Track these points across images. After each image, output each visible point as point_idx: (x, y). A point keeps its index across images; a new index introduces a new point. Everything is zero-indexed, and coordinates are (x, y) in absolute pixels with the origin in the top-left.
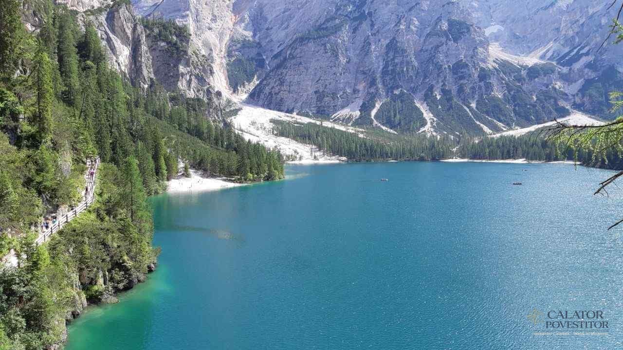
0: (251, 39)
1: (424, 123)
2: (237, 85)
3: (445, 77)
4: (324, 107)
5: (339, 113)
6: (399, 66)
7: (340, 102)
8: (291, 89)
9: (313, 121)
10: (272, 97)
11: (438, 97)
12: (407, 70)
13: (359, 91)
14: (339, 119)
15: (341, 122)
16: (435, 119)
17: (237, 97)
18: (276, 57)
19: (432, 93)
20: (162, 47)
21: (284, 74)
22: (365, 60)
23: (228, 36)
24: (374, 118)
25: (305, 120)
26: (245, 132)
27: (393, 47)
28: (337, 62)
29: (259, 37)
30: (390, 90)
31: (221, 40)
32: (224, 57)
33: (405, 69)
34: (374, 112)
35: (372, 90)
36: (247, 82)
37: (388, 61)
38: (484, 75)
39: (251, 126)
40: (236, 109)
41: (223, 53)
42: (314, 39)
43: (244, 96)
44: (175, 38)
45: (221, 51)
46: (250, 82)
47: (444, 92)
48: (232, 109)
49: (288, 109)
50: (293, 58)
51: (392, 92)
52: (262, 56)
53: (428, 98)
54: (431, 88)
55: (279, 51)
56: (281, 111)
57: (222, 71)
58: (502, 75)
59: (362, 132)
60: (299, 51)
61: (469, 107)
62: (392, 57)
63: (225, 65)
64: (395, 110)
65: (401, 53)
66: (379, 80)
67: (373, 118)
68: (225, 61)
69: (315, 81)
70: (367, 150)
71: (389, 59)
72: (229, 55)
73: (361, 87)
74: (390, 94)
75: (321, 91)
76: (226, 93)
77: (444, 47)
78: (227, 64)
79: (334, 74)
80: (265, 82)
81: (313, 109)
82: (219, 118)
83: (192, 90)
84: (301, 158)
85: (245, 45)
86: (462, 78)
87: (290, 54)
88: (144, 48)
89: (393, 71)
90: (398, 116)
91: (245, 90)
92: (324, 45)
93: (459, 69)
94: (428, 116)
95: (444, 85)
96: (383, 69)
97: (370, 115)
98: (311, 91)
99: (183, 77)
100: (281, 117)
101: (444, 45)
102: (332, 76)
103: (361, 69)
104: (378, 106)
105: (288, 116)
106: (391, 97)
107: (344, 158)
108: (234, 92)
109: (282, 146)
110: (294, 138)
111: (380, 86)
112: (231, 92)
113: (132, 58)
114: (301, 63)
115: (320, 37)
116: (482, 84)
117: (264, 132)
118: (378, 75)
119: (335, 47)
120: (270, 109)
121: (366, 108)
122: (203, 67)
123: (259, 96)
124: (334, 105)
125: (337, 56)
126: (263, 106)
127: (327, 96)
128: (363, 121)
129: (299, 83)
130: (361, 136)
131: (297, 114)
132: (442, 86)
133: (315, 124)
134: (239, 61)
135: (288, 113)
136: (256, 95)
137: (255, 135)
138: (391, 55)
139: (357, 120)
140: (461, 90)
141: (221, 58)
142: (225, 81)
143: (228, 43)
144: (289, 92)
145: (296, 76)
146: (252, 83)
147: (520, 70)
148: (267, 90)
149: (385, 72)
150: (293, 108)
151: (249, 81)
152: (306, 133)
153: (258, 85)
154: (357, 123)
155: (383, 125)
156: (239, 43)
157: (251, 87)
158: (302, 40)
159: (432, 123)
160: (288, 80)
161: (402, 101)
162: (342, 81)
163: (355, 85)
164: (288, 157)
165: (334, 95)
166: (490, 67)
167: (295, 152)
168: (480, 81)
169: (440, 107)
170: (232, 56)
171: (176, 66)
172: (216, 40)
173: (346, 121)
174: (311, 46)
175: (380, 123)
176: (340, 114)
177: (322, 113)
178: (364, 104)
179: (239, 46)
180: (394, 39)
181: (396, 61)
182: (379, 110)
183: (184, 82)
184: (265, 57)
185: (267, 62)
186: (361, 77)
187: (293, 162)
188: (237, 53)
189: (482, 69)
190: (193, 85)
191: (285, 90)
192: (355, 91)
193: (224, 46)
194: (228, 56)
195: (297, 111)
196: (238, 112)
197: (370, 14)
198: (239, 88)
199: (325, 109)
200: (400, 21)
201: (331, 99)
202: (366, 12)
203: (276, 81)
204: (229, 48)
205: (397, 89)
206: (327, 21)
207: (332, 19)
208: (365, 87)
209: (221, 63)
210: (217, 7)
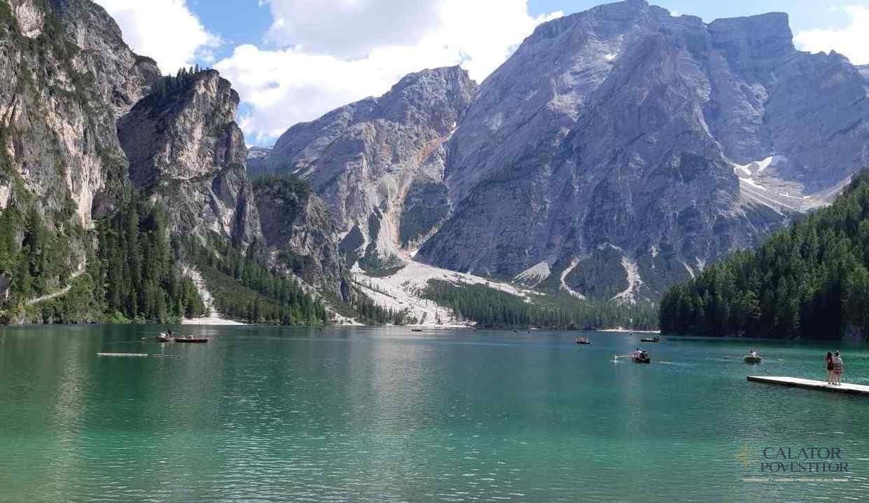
0: (438, 182)
1: (624, 285)
2: (408, 238)
3: (667, 228)
4: (506, 265)
5: (524, 272)
6: (608, 214)
7: (527, 259)
8: (469, 242)
9: (484, 281)
10: (444, 252)
11: (654, 254)
12: (618, 219)
13: (554, 246)
14: (522, 280)
15: (522, 283)
16: (641, 282)
17: (405, 252)
19: (646, 248)
20: (279, 204)
21: (461, 225)
22: (566, 206)
23: (411, 178)
24: (564, 279)
25: (476, 280)
27: (604, 190)
28: (527, 210)
29: (450, 178)
30: (592, 244)
31: (401, 185)
32: (401, 204)
33: (615, 218)
34: (565, 273)
35: (569, 245)
36: (422, 233)
37: (595, 208)
38: (721, 226)
39: (400, 286)
40: (397, 267)
42: (500, 182)
43: (414, 253)
44: (293, 194)
45: (398, 197)
46: (426, 234)
47: (664, 248)
48: (393, 266)
49: (461, 268)
51: (595, 247)
53: (641, 256)
54: (647, 244)
57: (395, 222)
58: (749, 225)
59: (532, 296)
60: (481, 197)
61: (693, 267)
62: (600, 203)
63: (399, 215)
65: (612, 197)
66: (579, 232)
67: (562, 279)
68: (400, 209)
69: (500, 232)
71: (596, 206)
72: (407, 201)
73: (556, 240)
74: (592, 249)
75: (504, 245)
76: (393, 248)
77: (671, 190)
78: (402, 214)
79: (524, 224)
81: (492, 267)
83: (306, 247)
86: (689, 229)
88: (249, 207)
89: (600, 220)
90: (594, 277)
91: (416, 244)
92: (514, 189)
93: (687, 219)
94: (633, 276)
95: (664, 238)
96: (587, 217)
97: (560, 276)
98: (493, 245)
99: (296, 235)
100: (446, 277)
101: (671, 187)
102: (520, 228)
103: (560, 217)
104: (574, 264)
105: (455, 275)
106: (594, 253)
107: (474, 323)
108: (403, 246)
111: (581, 239)
112: (400, 246)
114: (482, 212)
115: (508, 180)
116: (716, 238)
118: (579, 226)
119: (528, 192)
120: (441, 267)
121: (556, 268)
122: (324, 223)
123: (430, 251)
124: (520, 262)
125: (528, 203)
126: (433, 264)
127: (512, 251)
128: (548, 283)
129: (478, 236)
131: (471, 273)
132: (662, 239)
134: (418, 209)
135: (462, 272)
136: (427, 250)
138: (598, 200)
139: (542, 281)
140: (686, 246)
141: (397, 205)
142: (396, 234)
143: (408, 188)
144: (465, 246)
145: (475, 227)
147: (782, 218)
148: (440, 245)
149: (589, 222)
150: (469, 266)
151: (424, 233)
154: (541, 284)
155: (572, 288)
156: (421, 187)
157: (422, 240)
158: (487, 183)
159: (634, 287)
160: (466, 232)
161: (606, 259)
162: (533, 232)
163: (550, 238)
165: (520, 250)
166: (733, 214)
168: (716, 233)
169: (653, 267)
170: (411, 203)
171: (290, 223)
172: (395, 185)
173: (529, 282)
174: (498, 191)
175: (569, 285)
176: (526, 274)
177: (504, 274)
178: (556, 264)
179: (421, 190)
180: (605, 179)
181: (605, 208)
182: (573, 269)
183: (298, 239)
186: (558, 227)
188: (417, 200)
189: (721, 218)
190: (309, 241)
191: (460, 245)
192: (550, 246)
193: (403, 192)
194: (405, 203)
195: (473, 270)
196: (397, 270)
197: (579, 149)
198: (409, 242)
199: (509, 267)
200: (617, 156)
201: (516, 255)
202: (574, 147)
203: (452, 234)
204: (408, 194)
205: (603, 243)
206: (522, 159)
207: (529, 156)
208: (561, 240)
209: (396, 212)
210: (401, 144)
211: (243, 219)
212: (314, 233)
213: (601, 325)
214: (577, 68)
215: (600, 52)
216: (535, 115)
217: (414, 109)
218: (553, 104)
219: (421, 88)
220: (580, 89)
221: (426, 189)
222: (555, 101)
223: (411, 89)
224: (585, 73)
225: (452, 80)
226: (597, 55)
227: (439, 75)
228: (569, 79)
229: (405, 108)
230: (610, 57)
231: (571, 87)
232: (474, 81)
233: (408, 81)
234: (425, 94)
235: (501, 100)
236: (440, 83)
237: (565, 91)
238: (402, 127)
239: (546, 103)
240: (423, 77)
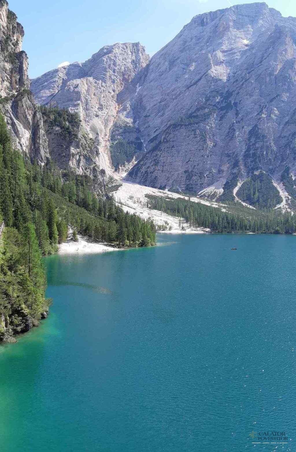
0: (131, 125)
1: (279, 200)
2: (118, 164)
4: (192, 185)
5: (205, 190)
6: (259, 150)
7: (206, 180)
8: (164, 169)
9: (182, 197)
10: (147, 175)
11: (293, 178)
12: (267, 154)
13: (223, 171)
14: (205, 195)
15: (206, 198)
16: (290, 197)
17: (118, 175)
18: (152, 141)
19: (288, 175)
20: (56, 131)
21: (158, 156)
22: (230, 144)
23: (112, 122)
24: (236, 195)
25: (176, 196)
26: (124, 205)
27: (254, 133)
28: (205, 147)
29: (138, 123)
30: (250, 170)
31: (106, 126)
32: (109, 140)
33: (265, 153)
34: (235, 190)
35: (235, 171)
36: (127, 162)
37: (250, 146)
39: (129, 200)
40: (117, 185)
41: (107, 137)
42: (185, 125)
43: (124, 174)
44: (67, 123)
45: (106, 135)
46: (130, 162)
48: (114, 184)
49: (161, 186)
50: (167, 142)
51: (253, 173)
52: (140, 140)
53: (285, 179)
55: (154, 136)
56: (155, 188)
57: (106, 152)
59: (224, 207)
60: (171, 136)
62: (254, 142)
63: (109, 147)
64: (254, 189)
65: (261, 138)
66: (241, 162)
67: (234, 195)
68: (109, 144)
69: (185, 162)
70: (228, 223)
71: (251, 144)
72: (113, 138)
73: (225, 168)
74: (250, 174)
75: (190, 171)
76: (109, 171)
78: (111, 147)
79: (202, 156)
80: (142, 163)
81: (182, 186)
82: (102, 192)
83: (80, 168)
84: (170, 229)
85: (126, 130)
87: (165, 138)
88: (42, 132)
89: (254, 154)
90: (257, 194)
91: (125, 169)
92: (194, 130)
94: (283, 193)
96: (245, 152)
97: (232, 193)
98: (182, 170)
99: (73, 157)
100: (155, 193)
102: (200, 158)
103: (226, 152)
104: (239, 185)
105: (160, 192)
106: (252, 176)
107: (208, 230)
108: (116, 170)
109: (155, 218)
110: (165, 211)
111: (242, 167)
112: (113, 170)
113: (32, 140)
114: (173, 147)
115: (190, 124)
117: (140, 205)
118: (241, 158)
119: (204, 133)
120: (146, 186)
121: (228, 186)
122: (91, 148)
123: (136, 174)
124: (200, 183)
125: (205, 140)
126: (140, 183)
127: (195, 175)
128: (226, 197)
129: (171, 164)
130: (224, 210)
131: (169, 191)
133: (184, 199)
134: (120, 144)
135: (161, 189)
136: (134, 173)
137: (132, 208)
138: (253, 140)
139: (220, 196)
141: (106, 141)
142: (108, 161)
143: (112, 129)
144: (162, 171)
145: (169, 158)
146: (131, 163)
148: (143, 170)
149: (246, 156)
150: (165, 185)
151: (129, 161)
152: (176, 207)
153: (136, 165)
154: (221, 199)
155: (244, 201)
156: (121, 128)
157: (130, 166)
158: (175, 126)
159: (287, 201)
160: (162, 161)
161: (261, 181)
162: (209, 162)
163: (220, 166)
164: (160, 227)
165: (201, 175)
167: (166, 223)
169: (295, 187)
170: (115, 140)
171: (68, 148)
172: (102, 126)
173: (211, 197)
174: (183, 132)
175: (240, 199)
176: (206, 192)
177: (190, 190)
178: (227, 183)
179: (121, 130)
180: (256, 126)
181: (257, 145)
182: (240, 188)
183: (74, 161)
184: (142, 141)
185: (145, 145)
186: (226, 159)
187: (163, 232)
188: (119, 137)
190: (82, 164)
191: (159, 170)
192: (220, 171)
193: (108, 131)
194: (111, 139)
195: (169, 188)
196: (118, 188)
197: (235, 104)
198: (120, 167)
199: (193, 186)
200: (262, 110)
201: (199, 178)
202: (233, 102)
203: (151, 162)
204: (112, 133)
205: (257, 170)
206: (198, 110)
207: (202, 108)
208: (228, 168)
209: (106, 146)
210: (103, 97)
211: (38, 141)
212: (85, 157)
214: (224, 48)
215: (239, 37)
216: (200, 79)
217: (111, 72)
218: (212, 72)
219: (115, 57)
220: (229, 63)
221: (125, 130)
222: (213, 69)
223: (108, 56)
224: (230, 52)
225: (135, 53)
226: (238, 40)
227: (127, 47)
228: (220, 55)
229: (105, 70)
230: (246, 42)
231: (222, 61)
232: (148, 55)
233: (105, 51)
234: (118, 62)
235: (170, 69)
236: (127, 54)
237: (219, 63)
238: (103, 84)
239: (207, 71)
240: (116, 49)
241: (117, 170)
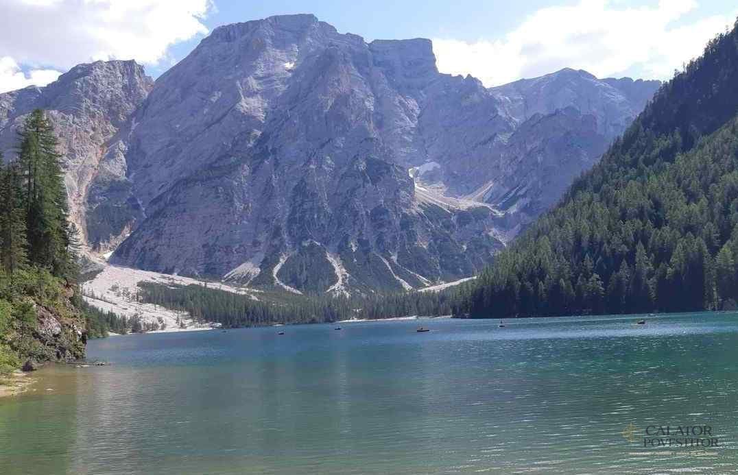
0: (123, 178)
1: (334, 280)
2: (98, 239)
3: (362, 225)
4: (214, 264)
5: (234, 270)
6: (309, 213)
7: (235, 257)
8: (172, 243)
9: (196, 282)
10: (145, 253)
11: (354, 249)
12: (318, 217)
13: (260, 243)
14: (233, 278)
15: (235, 282)
16: (348, 275)
17: (98, 255)
18: (154, 202)
19: (347, 244)
21: (162, 225)
22: (268, 205)
23: (91, 175)
24: (277, 276)
25: (187, 281)
26: (97, 299)
27: (301, 191)
28: (232, 209)
29: (135, 176)
30: (297, 241)
31: (80, 182)
32: (84, 203)
33: (316, 216)
34: (276, 269)
35: (276, 242)
36: (113, 234)
37: (296, 207)
38: (407, 223)
39: (110, 292)
40: (95, 271)
41: (81, 198)
42: (202, 181)
43: (108, 255)
45: (80, 195)
46: (118, 235)
47: (361, 242)
48: (89, 270)
49: (167, 268)
50: (175, 204)
51: (300, 244)
52: (137, 201)
53: (342, 251)
54: (346, 239)
55: (160, 194)
56: (157, 271)
57: (80, 222)
58: (427, 221)
59: (255, 294)
60: (182, 195)
61: (389, 260)
62: (300, 202)
63: (84, 214)
64: (301, 266)
65: (310, 197)
66: (284, 229)
67: (274, 276)
68: (84, 208)
69: (204, 232)
70: (248, 314)
71: (297, 205)
72: (91, 199)
73: (262, 238)
74: (297, 246)
75: (211, 244)
76: (84, 251)
77: (362, 190)
78: (87, 213)
79: (228, 223)
80: (136, 235)
81: (200, 267)
84: (163, 327)
85: (115, 187)
86: (381, 226)
87: (171, 199)
89: (302, 218)
90: (305, 272)
91: (110, 246)
92: (216, 188)
93: (378, 216)
94: (339, 271)
95: (361, 234)
96: (290, 215)
97: (271, 272)
98: (198, 244)
100: (154, 279)
101: (362, 188)
102: (225, 226)
103: (263, 216)
104: (282, 261)
105: (164, 278)
106: (300, 250)
107: (219, 324)
108: (94, 248)
109: (145, 314)
110: (163, 304)
111: (285, 236)
112: (90, 248)
114: (184, 211)
115: (209, 178)
116: (404, 232)
117: (125, 298)
118: (283, 225)
119: (230, 191)
121: (267, 265)
123: (128, 252)
124: (228, 261)
125: (231, 201)
126: (132, 266)
127: (219, 251)
128: (263, 280)
129: (182, 235)
130: (254, 298)
131: (178, 275)
132: (359, 236)
133: (199, 287)
134: (104, 209)
135: (166, 273)
136: (124, 252)
137: (111, 303)
138: (299, 199)
139: (255, 279)
140: (380, 240)
141: (79, 204)
142: (83, 235)
143: (90, 185)
144: (169, 246)
145: (178, 227)
146: (120, 237)
147: (450, 216)
148: (139, 245)
149: (291, 221)
150: (174, 267)
151: (116, 234)
152: (180, 297)
153: (128, 238)
154: (256, 283)
155: (287, 284)
156: (105, 185)
157: (117, 241)
158: (186, 182)
159: (343, 280)
160: (168, 232)
161: (312, 255)
162: (238, 231)
163: (255, 236)
164: (148, 327)
165: (228, 249)
166: (414, 212)
167: (160, 320)
168: (402, 229)
169: (355, 260)
170: (95, 202)
172: (74, 181)
173: (242, 280)
174: (199, 189)
175: (283, 282)
176: (236, 273)
177: (212, 272)
178: (265, 260)
179: (105, 188)
180: (302, 180)
181: (305, 206)
182: (283, 265)
184: (140, 202)
185: (144, 209)
186: (262, 226)
187: (154, 332)
188: (101, 198)
189: (405, 216)
191: (163, 245)
192: (255, 244)
193: (84, 190)
194: (88, 202)
195: (179, 271)
196: (96, 275)
197: (274, 151)
198: (101, 243)
199: (216, 266)
200: (310, 159)
201: (224, 254)
202: (270, 148)
203: (151, 234)
204: (90, 192)
205: (307, 239)
206: (219, 159)
207: (228, 156)
208: (267, 238)
209: (79, 212)
210: (76, 138)
213: (339, 317)
214: (259, 73)
215: (279, 60)
216: (224, 115)
217: (89, 102)
218: (242, 106)
219: (95, 80)
220: (265, 94)
221: (111, 187)
222: (243, 104)
223: (84, 80)
224: (267, 79)
225: (128, 74)
226: (277, 62)
227: (114, 68)
228: (254, 84)
229: (79, 99)
230: (289, 66)
231: (255, 90)
232: (150, 77)
233: (79, 71)
234: (100, 87)
235: (183, 98)
236: (116, 77)
237: (251, 94)
238: (76, 119)
239: (234, 105)
240: (97, 69)
241: (96, 248)
